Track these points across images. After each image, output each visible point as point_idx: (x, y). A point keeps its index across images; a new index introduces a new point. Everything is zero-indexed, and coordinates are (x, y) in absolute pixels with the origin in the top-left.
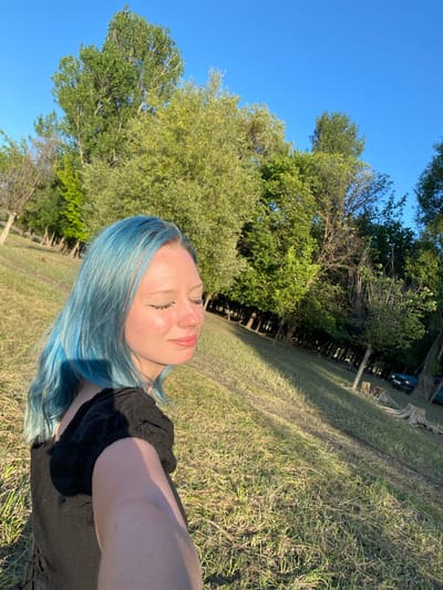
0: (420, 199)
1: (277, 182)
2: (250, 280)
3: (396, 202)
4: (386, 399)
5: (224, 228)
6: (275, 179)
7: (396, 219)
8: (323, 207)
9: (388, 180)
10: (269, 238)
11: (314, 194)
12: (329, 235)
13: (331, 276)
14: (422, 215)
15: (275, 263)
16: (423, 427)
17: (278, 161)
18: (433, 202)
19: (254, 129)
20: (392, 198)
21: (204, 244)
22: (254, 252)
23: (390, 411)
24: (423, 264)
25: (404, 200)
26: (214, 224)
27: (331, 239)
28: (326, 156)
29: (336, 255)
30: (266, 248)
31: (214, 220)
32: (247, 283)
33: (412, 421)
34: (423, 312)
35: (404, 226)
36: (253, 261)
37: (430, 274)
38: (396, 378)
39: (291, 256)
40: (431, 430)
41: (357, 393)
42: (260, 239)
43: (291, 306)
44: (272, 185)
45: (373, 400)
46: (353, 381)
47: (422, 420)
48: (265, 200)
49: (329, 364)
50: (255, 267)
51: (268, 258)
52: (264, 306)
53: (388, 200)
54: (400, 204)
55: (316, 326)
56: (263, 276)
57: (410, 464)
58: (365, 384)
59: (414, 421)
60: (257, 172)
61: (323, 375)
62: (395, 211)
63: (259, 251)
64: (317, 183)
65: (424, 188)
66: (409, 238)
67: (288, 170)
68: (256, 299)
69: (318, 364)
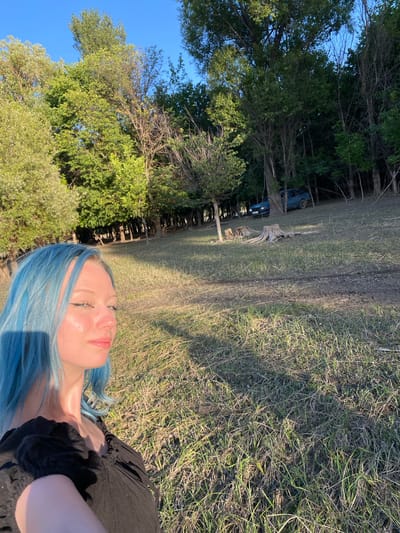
0: (192, 53)
1: (66, 104)
2: (97, 202)
3: (176, 66)
4: (248, 233)
5: (36, 172)
6: (62, 102)
7: (184, 81)
8: (119, 104)
9: (157, 50)
10: (90, 157)
11: (104, 96)
12: (139, 126)
13: (161, 159)
14: (201, 67)
15: (108, 175)
16: (281, 238)
17: (55, 84)
18: (203, 50)
19: (17, 65)
20: (171, 65)
21: (25, 196)
22: (85, 176)
23: (253, 241)
24: (222, 107)
25: (181, 61)
26: (24, 174)
27: (141, 128)
28: (93, 57)
29: (153, 140)
30: (92, 166)
31: (21, 170)
32: (96, 207)
33: (272, 238)
34: (235, 149)
35: (195, 84)
36: (89, 184)
37: (231, 112)
38: (254, 210)
39: (115, 162)
40: (288, 237)
41: (225, 241)
42: (81, 162)
43: (142, 204)
44: (63, 109)
45: (239, 240)
46: (217, 234)
47: (279, 232)
48: (66, 126)
49: (200, 230)
50: (94, 189)
51: (99, 174)
52: (124, 217)
53: (168, 69)
54: (180, 66)
55: (173, 207)
56: (106, 192)
57: (275, 276)
58: (226, 231)
59: (274, 237)
60: (44, 104)
61: (195, 243)
62: (180, 74)
63: (88, 172)
64: (101, 86)
65: (189, 41)
66: (204, 92)
67: (69, 87)
68: (112, 215)
69: (191, 236)
